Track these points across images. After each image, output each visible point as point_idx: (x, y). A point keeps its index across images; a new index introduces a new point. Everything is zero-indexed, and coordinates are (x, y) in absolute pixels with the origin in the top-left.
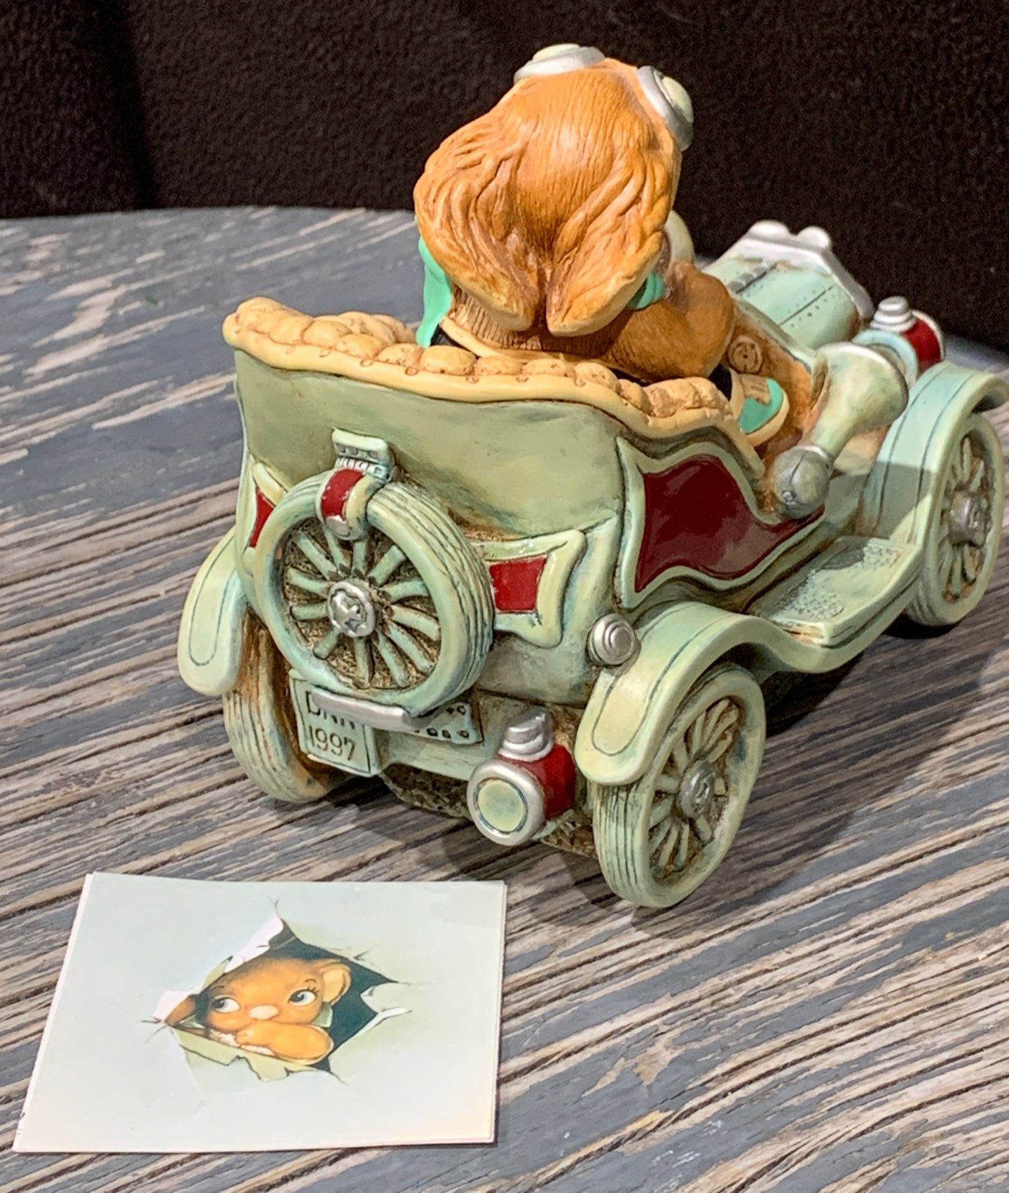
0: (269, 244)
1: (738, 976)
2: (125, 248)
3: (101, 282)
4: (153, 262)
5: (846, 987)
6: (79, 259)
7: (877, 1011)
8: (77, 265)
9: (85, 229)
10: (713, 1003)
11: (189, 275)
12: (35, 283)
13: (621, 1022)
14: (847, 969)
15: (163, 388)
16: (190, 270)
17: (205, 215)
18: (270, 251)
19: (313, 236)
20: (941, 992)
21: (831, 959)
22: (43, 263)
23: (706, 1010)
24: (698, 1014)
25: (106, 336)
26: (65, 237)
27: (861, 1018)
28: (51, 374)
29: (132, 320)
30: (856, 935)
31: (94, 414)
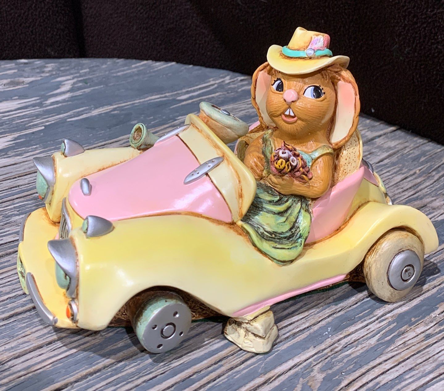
0: (122, 69)
1: (338, 338)
2: (76, 68)
3: (69, 77)
4: (86, 72)
5: (381, 343)
6: (61, 71)
7: (397, 355)
8: (60, 72)
9: (63, 63)
10: (331, 351)
11: (97, 77)
12: (47, 77)
13: (296, 360)
14: (379, 335)
15: (91, 109)
16: (98, 75)
17: (101, 60)
18: (123, 71)
19: (136, 67)
20: (419, 345)
21: (371, 330)
22: (49, 71)
23: (329, 354)
24: (327, 356)
25: (71, 93)
26: (56, 64)
27: (391, 358)
28: (52, 104)
29: (80, 88)
30: (377, 319)
31: (67, 116)
